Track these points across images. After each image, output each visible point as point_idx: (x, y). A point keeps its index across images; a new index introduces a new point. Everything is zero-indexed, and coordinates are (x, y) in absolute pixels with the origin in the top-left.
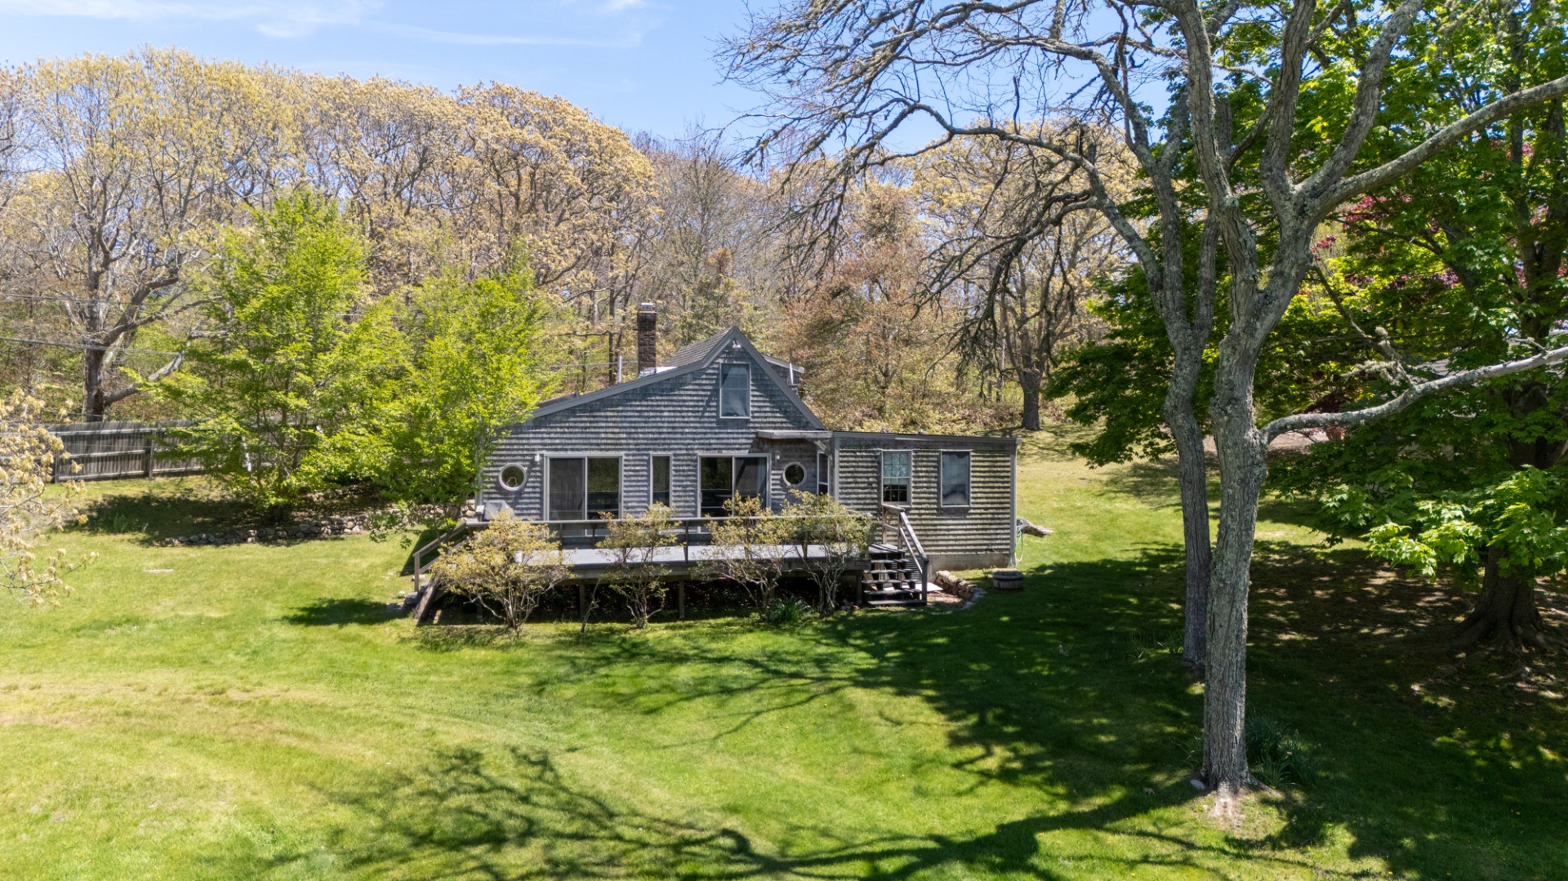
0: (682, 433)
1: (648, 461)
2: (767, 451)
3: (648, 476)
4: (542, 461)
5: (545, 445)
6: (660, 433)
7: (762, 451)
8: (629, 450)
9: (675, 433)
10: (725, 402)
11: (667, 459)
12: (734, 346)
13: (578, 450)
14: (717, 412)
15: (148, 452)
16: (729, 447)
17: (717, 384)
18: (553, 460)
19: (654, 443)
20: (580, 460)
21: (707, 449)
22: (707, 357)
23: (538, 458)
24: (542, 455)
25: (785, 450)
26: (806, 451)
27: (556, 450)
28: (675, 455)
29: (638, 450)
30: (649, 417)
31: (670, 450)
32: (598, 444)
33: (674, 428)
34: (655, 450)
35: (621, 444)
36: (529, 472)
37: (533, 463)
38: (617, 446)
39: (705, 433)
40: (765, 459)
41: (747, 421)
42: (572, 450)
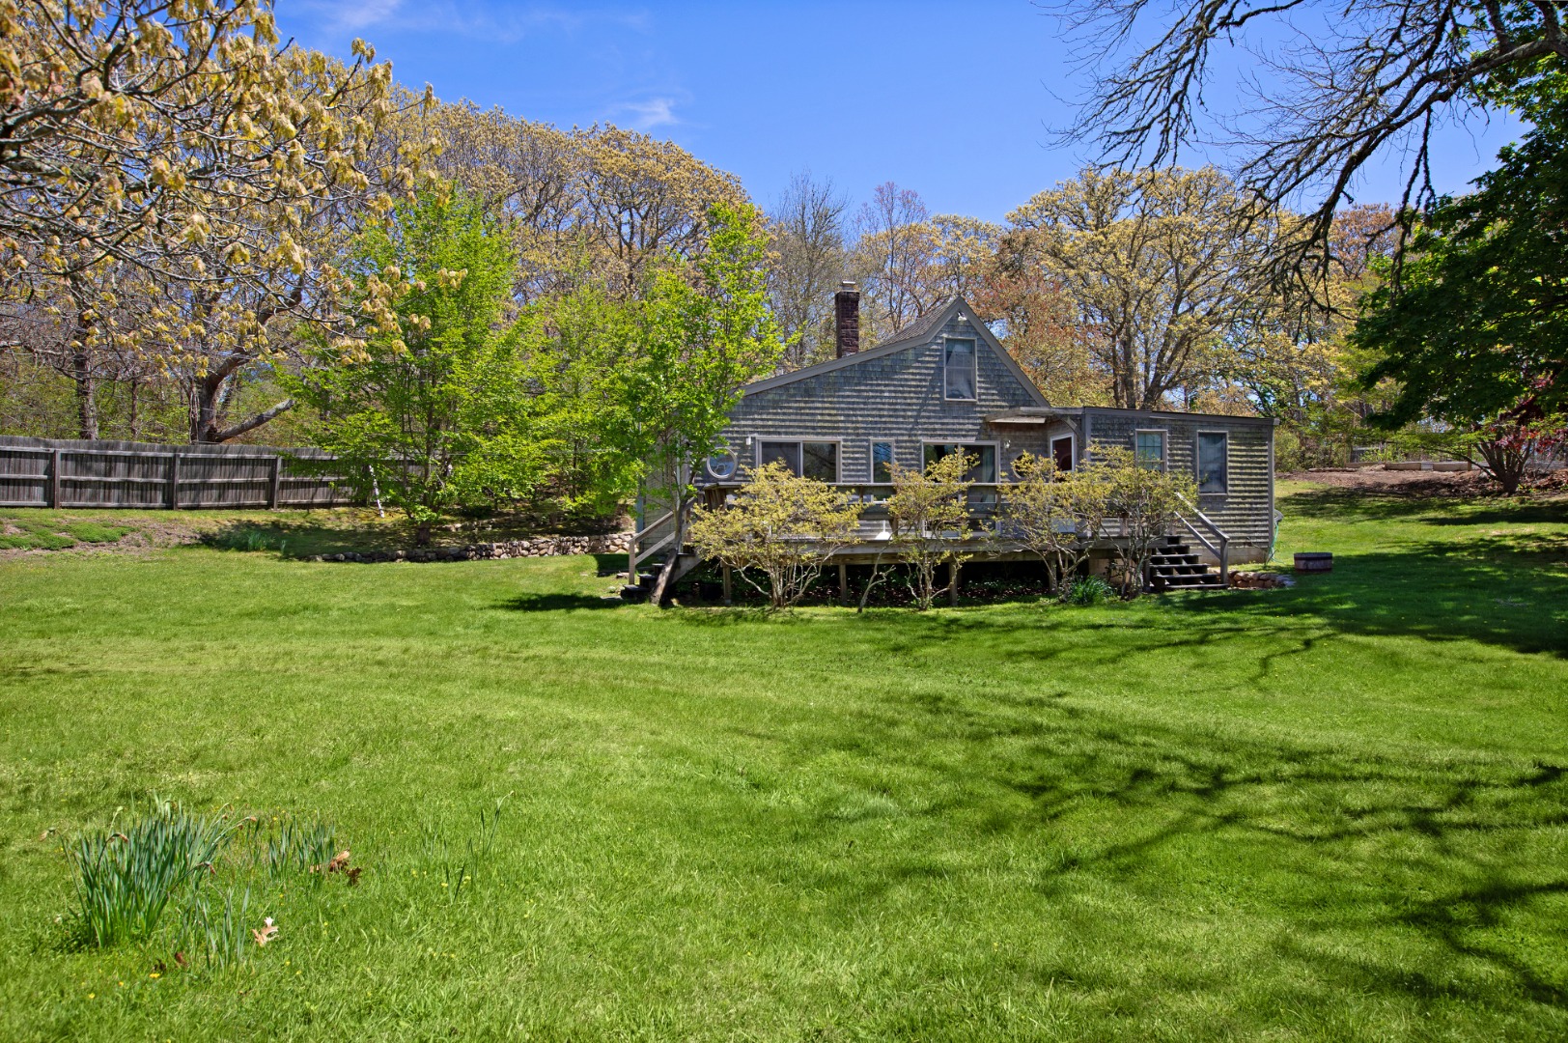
0: (904, 417)
1: (868, 448)
2: (995, 439)
3: (868, 464)
4: (753, 445)
5: (756, 427)
6: (881, 416)
7: (990, 438)
8: (848, 434)
9: (897, 417)
10: (950, 383)
11: (887, 446)
12: (960, 318)
13: (792, 433)
14: (941, 393)
15: (273, 480)
16: (955, 433)
17: (941, 361)
18: (766, 445)
19: (874, 428)
20: (795, 445)
21: (931, 436)
22: (932, 329)
23: (749, 442)
24: (753, 439)
25: (1015, 438)
26: (1036, 439)
27: (769, 433)
28: (897, 441)
29: (858, 435)
30: (868, 397)
31: (892, 435)
32: (813, 428)
33: (896, 410)
34: (875, 435)
35: (838, 428)
36: (739, 457)
37: (743, 446)
38: (834, 430)
39: (929, 417)
40: (993, 447)
41: (973, 404)
42: (786, 433)
